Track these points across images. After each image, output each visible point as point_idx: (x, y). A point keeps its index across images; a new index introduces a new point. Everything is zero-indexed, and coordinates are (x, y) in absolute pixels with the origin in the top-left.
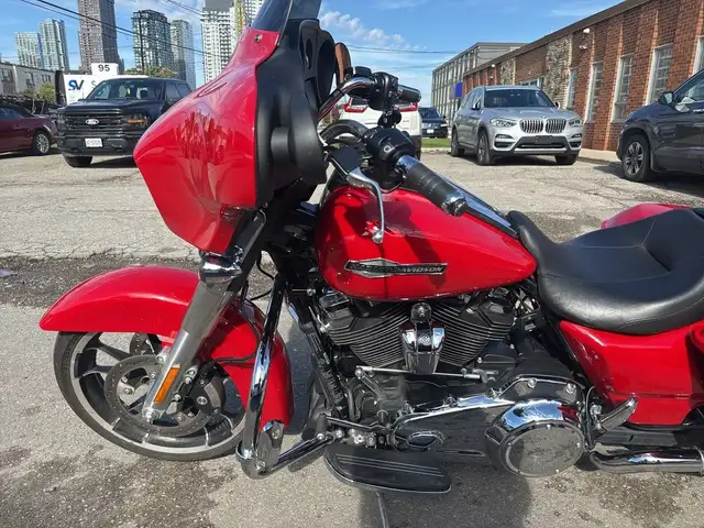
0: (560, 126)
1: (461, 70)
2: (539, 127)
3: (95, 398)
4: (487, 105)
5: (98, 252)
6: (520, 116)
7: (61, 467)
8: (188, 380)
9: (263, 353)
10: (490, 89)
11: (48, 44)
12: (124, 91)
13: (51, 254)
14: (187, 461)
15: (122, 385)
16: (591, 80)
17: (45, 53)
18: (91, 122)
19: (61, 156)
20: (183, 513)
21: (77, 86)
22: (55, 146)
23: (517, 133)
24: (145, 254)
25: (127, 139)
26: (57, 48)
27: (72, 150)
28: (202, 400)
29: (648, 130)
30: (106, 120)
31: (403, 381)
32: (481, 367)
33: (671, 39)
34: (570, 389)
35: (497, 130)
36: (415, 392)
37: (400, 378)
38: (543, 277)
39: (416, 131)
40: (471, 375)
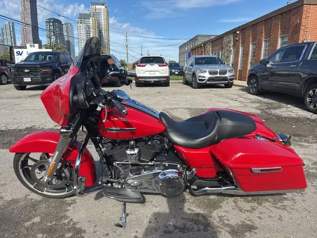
0: (225, 73)
1: (191, 46)
2: (216, 73)
3: (27, 176)
4: (196, 64)
5: (29, 127)
6: (209, 68)
7: (15, 201)
8: (58, 168)
9: (79, 156)
10: (197, 56)
11: (6, 33)
12: (41, 57)
13: (10, 128)
14: (60, 198)
15: (37, 171)
16: (240, 53)
17: (5, 37)
18: (26, 71)
19: (12, 85)
20: (57, 213)
21: (20, 54)
22: (10, 80)
23: (207, 75)
24: (47, 128)
25: (42, 78)
26: (11, 34)
27: (17, 83)
28: (63, 175)
30: (33, 70)
31: (130, 167)
32: (156, 161)
33: (269, 37)
34: (179, 166)
35: (199, 74)
36: (133, 170)
37: (130, 165)
38: (168, 132)
39: (167, 74)
40: (150, 163)
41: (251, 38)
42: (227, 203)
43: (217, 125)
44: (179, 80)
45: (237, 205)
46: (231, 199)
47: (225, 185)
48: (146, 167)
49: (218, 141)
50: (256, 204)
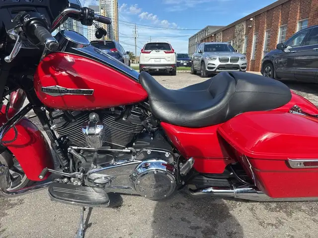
0: (237, 60)
1: (201, 37)
2: (227, 60)
4: (205, 51)
6: (219, 55)
10: (207, 44)
16: (253, 41)
23: (217, 63)
29: (274, 61)
31: (96, 155)
32: (135, 148)
33: (287, 22)
34: (167, 155)
35: (208, 62)
36: (100, 159)
37: (96, 153)
38: (151, 101)
39: (173, 62)
40: (126, 150)
41: (266, 25)
42: (240, 211)
43: (230, 90)
44: (188, 70)
45: (254, 214)
46: (245, 206)
47: (239, 185)
48: (121, 155)
49: (231, 116)
50: (284, 215)
